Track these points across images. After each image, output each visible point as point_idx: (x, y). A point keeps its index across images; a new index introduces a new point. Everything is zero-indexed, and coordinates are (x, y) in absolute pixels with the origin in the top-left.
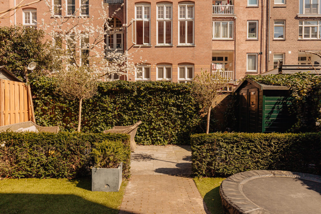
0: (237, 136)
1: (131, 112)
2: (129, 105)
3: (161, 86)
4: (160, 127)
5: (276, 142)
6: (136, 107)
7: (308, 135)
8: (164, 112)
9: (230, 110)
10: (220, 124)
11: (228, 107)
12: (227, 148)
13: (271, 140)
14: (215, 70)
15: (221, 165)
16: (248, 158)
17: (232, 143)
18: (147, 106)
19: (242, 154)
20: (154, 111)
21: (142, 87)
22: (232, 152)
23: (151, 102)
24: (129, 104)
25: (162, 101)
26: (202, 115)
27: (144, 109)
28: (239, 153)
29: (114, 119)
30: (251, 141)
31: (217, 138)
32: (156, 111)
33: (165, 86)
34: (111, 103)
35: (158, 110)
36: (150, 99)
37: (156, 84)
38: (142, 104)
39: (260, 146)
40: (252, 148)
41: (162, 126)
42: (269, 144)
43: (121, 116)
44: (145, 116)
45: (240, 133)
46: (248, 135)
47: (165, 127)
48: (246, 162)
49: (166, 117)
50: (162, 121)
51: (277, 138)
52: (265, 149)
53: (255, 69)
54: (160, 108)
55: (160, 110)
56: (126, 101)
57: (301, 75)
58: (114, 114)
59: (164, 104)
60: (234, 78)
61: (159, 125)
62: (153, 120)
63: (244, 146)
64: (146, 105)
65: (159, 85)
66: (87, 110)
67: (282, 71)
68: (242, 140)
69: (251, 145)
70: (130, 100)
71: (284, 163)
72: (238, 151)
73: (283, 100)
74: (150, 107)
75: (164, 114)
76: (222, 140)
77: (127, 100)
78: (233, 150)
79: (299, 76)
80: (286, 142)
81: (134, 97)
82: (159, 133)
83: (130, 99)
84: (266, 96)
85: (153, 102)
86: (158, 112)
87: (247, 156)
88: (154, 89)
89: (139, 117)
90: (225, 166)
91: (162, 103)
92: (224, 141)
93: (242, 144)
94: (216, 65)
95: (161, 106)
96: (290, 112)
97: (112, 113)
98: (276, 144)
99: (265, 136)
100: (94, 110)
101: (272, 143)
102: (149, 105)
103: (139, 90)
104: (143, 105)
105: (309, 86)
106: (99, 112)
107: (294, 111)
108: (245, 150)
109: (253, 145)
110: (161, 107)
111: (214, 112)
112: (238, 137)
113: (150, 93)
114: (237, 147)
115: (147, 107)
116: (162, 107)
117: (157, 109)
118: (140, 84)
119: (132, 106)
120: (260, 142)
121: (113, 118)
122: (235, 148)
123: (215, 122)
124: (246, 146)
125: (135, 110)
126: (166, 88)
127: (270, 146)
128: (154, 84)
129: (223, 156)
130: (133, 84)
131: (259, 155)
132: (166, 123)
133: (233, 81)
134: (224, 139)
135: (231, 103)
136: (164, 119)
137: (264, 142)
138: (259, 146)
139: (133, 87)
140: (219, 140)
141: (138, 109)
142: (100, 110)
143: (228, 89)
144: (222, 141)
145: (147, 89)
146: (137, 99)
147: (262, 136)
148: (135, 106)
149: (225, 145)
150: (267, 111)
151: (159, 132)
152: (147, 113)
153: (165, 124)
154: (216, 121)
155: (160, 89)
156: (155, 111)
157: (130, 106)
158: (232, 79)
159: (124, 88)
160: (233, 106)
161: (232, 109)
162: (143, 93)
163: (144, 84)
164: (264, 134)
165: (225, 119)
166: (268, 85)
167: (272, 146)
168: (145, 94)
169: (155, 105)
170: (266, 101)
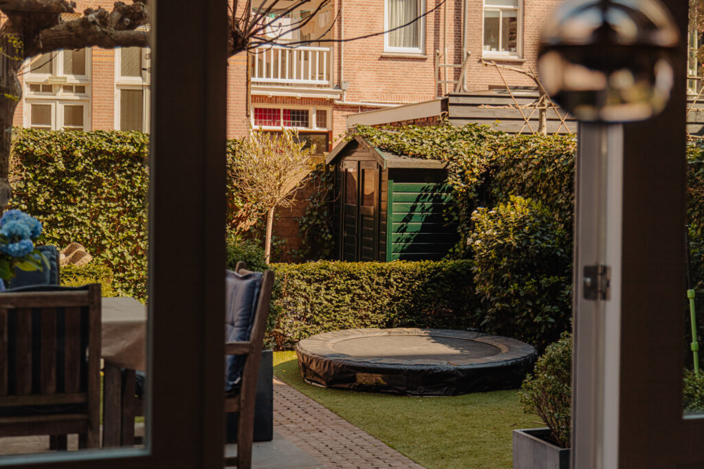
0: (326, 268)
1: (41, 217)
2: (38, 199)
3: (132, 147)
4: (125, 261)
5: (398, 278)
6: (55, 204)
7: (457, 264)
8: (137, 219)
9: (315, 213)
10: (288, 252)
11: (311, 205)
12: (308, 291)
13: (390, 274)
15: (297, 326)
16: (348, 311)
17: (316, 281)
18: (89, 202)
19: (337, 302)
20: (108, 216)
21: (78, 148)
22: (317, 299)
23: (99, 190)
24: (35, 195)
25: (133, 187)
26: (242, 225)
27: (78, 211)
28: (330, 301)
30: (352, 277)
31: (289, 272)
32: (115, 216)
33: (142, 147)
35: (120, 214)
36: (98, 181)
37: (117, 140)
38: (74, 196)
39: (370, 287)
40: (355, 289)
41: (129, 258)
42: (387, 282)
44: (81, 231)
45: (334, 261)
46: (348, 265)
47: (139, 261)
48: (344, 318)
49: (142, 234)
50: (130, 243)
51: (400, 270)
52: (379, 291)
53: (415, 44)
54: (124, 206)
55: (124, 212)
56: (26, 187)
57: (477, 130)
59: (138, 197)
60: (336, 75)
61: (122, 256)
62: (104, 242)
63: (339, 287)
64: (85, 199)
65: (124, 144)
67: (450, 107)
68: (336, 275)
69: (352, 285)
70: (38, 185)
71: (414, 317)
72: (329, 297)
73: (434, 191)
74: (98, 204)
75: (135, 225)
76: (299, 275)
77: (29, 184)
78: (320, 295)
79: (472, 135)
80: (418, 278)
81: (52, 175)
82: (122, 280)
83: (40, 181)
84: (394, 182)
85: (106, 190)
86: (118, 217)
87: (345, 306)
88: (112, 156)
89: (62, 232)
90: (305, 326)
91: (131, 193)
92: (302, 277)
93: (336, 283)
95: (130, 201)
96: (446, 219)
98: (399, 281)
99: (379, 267)
101: (392, 280)
102: (94, 198)
103: (69, 157)
104: (78, 199)
105: (484, 161)
107: (452, 217)
108: (342, 295)
109: (356, 285)
110: (128, 205)
112: (329, 270)
113: (97, 165)
114: (328, 288)
115: (88, 205)
116: (132, 206)
117: (118, 209)
118: (71, 140)
119: (47, 201)
120: (370, 277)
122: (323, 291)
123: (278, 245)
124: (345, 287)
125: (52, 212)
126: (144, 153)
127: (388, 285)
128: (110, 141)
129: (300, 308)
130: (49, 139)
131: (367, 303)
132: (141, 249)
133: (331, 89)
134: (301, 274)
135: (319, 193)
136: (137, 238)
137: (376, 279)
138: (367, 287)
139: (49, 147)
140: (293, 276)
141: (61, 211)
143: (313, 118)
144: (299, 278)
145: (93, 153)
146: (60, 181)
147: (374, 267)
148: (53, 201)
149: (304, 285)
150: (396, 216)
151: (121, 275)
152: (88, 222)
153: (140, 253)
154: (279, 242)
155: (128, 153)
156: (110, 215)
157: (40, 201)
158: (328, 79)
159: (25, 149)
160: (323, 202)
161: (320, 210)
162: (79, 163)
163: (82, 138)
164: (377, 264)
165: (303, 236)
166: (400, 156)
167: (393, 287)
168: (85, 167)
169: (113, 200)
170: (394, 193)
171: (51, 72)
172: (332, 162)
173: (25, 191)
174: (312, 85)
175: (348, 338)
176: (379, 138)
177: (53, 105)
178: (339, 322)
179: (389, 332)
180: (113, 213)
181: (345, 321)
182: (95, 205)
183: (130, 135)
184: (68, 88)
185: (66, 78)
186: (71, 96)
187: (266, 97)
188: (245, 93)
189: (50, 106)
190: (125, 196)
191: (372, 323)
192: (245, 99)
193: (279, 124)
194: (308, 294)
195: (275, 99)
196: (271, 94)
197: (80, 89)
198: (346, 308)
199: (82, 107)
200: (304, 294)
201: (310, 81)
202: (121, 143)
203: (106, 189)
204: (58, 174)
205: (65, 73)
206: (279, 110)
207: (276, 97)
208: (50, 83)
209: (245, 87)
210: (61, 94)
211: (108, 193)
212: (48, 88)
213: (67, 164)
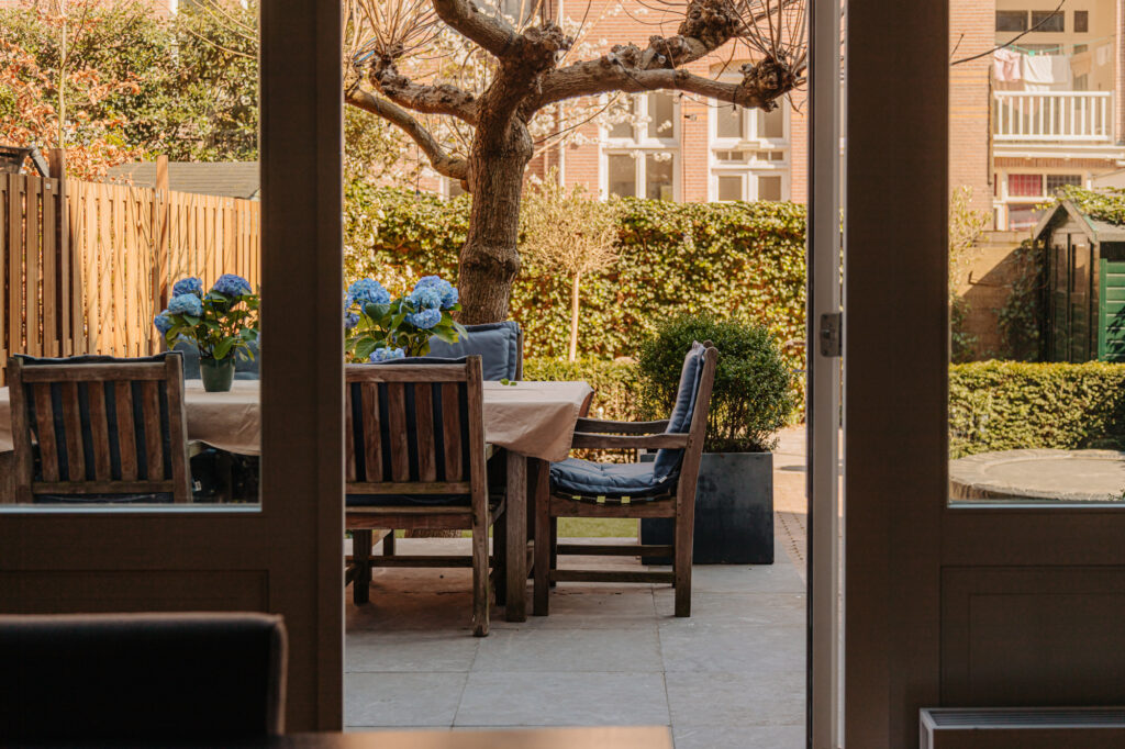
0: (995, 370)
1: (671, 307)
2: (665, 286)
3: (779, 221)
5: (1094, 385)
6: (688, 292)
8: (786, 311)
9: (1018, 303)
11: (1013, 292)
13: (1082, 379)
14: (1020, 85)
16: (1024, 426)
17: (982, 387)
18: (728, 289)
19: (1009, 414)
20: (750, 307)
21: (713, 223)
23: (740, 275)
24: (662, 281)
25: (781, 270)
27: (715, 300)
28: (1001, 413)
29: (609, 335)
30: (1030, 382)
32: (760, 306)
33: (790, 221)
34: (602, 276)
35: (766, 304)
36: (738, 264)
37: (760, 213)
38: (710, 282)
39: (1056, 395)
40: (1034, 399)
42: (1079, 389)
43: (635, 322)
46: (1025, 367)
48: (1019, 436)
49: (793, 328)
51: (1097, 375)
52: (1068, 401)
54: (771, 294)
55: (772, 301)
58: (610, 317)
59: (788, 283)
60: (1119, 127)
63: (1012, 396)
64: (722, 285)
65: (769, 217)
66: (517, 303)
68: (1007, 379)
69: (1030, 393)
70: (668, 268)
72: (998, 408)
74: (738, 292)
75: (785, 318)
77: (656, 267)
81: (682, 256)
83: (670, 264)
84: (1107, 261)
85: (748, 275)
86: (764, 308)
87: (1021, 420)
88: (753, 232)
91: (780, 278)
92: (961, 381)
93: (1007, 390)
94: (1022, 58)
95: (777, 287)
97: (603, 311)
98: (1096, 388)
99: (1068, 370)
100: (541, 301)
101: (1085, 387)
102: (734, 283)
103: (701, 235)
104: (714, 285)
106: (560, 309)
108: (1016, 405)
109: (1036, 393)
110: (776, 293)
111: (964, 308)
112: (998, 373)
113: (738, 245)
114: (997, 397)
115: (726, 293)
116: (780, 294)
117: (763, 298)
118: (704, 213)
119: (677, 288)
120: (1055, 384)
121: (606, 331)
122: (991, 400)
123: (967, 344)
124: (1020, 395)
125: (684, 302)
126: (793, 228)
127: (1080, 393)
128: (752, 214)
130: (679, 213)
131: (1051, 417)
133: (1113, 147)
135: (1024, 277)
136: (787, 334)
137: (1064, 386)
138: (1051, 396)
139: (678, 222)
141: (695, 300)
142: (563, 301)
146: (692, 264)
147: (1061, 370)
148: (684, 287)
149: (965, 392)
154: (969, 340)
155: (774, 229)
156: (754, 305)
157: (669, 288)
158: (1108, 133)
159: (650, 225)
160: (1029, 289)
161: (1024, 299)
162: (714, 243)
163: (717, 211)
164: (1067, 366)
165: (1003, 333)
166: (1117, 225)
167: (1086, 396)
168: (722, 247)
169: (757, 287)
170: (1108, 275)
171: (741, 136)
172: (1041, 237)
173: (651, 275)
174: (1089, 142)
175: (1014, 460)
176: (1092, 203)
177: (744, 176)
178: (1012, 440)
179: (1075, 455)
180: (757, 303)
181: (1021, 439)
182: (735, 293)
183: (776, 207)
184: (762, 155)
185: (758, 143)
186: (764, 164)
187: (1023, 159)
188: (986, 154)
189: (740, 178)
190: (772, 281)
191: (1061, 443)
192: (986, 162)
193: (1041, 195)
194: (970, 403)
195: (1035, 162)
196: (1030, 155)
197: (778, 156)
198: (1022, 423)
199: (779, 178)
200: (964, 403)
201: (1083, 137)
202: (765, 216)
203: (748, 272)
204: (689, 257)
205: (759, 136)
206: (1041, 177)
207: (1037, 159)
208: (740, 149)
209: (986, 146)
210: (754, 162)
211: (752, 278)
212: (738, 156)
213: (698, 245)
